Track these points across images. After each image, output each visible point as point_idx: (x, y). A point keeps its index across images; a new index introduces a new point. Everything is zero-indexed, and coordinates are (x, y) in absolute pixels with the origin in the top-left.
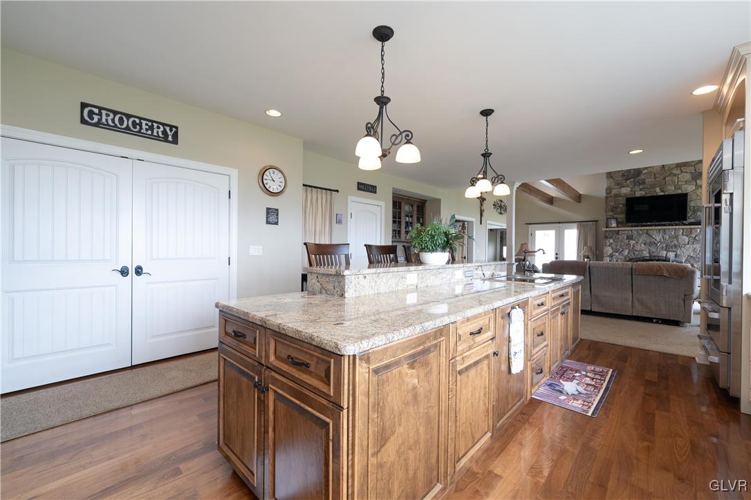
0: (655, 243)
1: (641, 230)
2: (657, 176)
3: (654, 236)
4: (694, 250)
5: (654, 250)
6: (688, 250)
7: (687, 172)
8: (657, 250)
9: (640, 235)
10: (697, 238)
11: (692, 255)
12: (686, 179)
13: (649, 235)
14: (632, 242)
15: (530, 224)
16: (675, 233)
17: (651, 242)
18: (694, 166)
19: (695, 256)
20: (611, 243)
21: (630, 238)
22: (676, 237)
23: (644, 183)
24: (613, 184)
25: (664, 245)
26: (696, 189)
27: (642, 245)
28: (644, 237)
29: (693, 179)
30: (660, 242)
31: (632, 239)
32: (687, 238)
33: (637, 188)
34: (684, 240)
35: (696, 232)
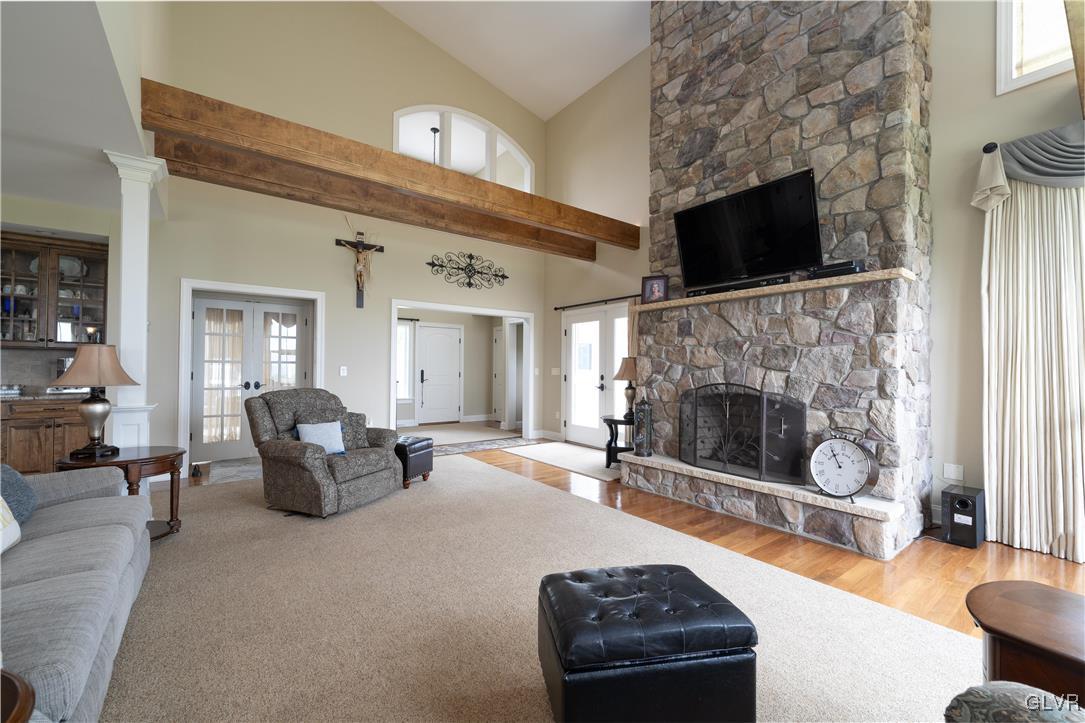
0: (736, 342)
1: (707, 304)
2: (751, 136)
3: (734, 322)
4: (836, 363)
5: (735, 365)
6: (818, 363)
7: (822, 106)
8: (741, 366)
9: (704, 319)
10: (842, 322)
11: (828, 381)
12: (821, 127)
13: (723, 318)
14: (689, 342)
15: (563, 308)
16: (784, 308)
17: (728, 339)
18: (843, 77)
19: (837, 385)
20: (650, 347)
21: (685, 330)
22: (787, 322)
23: (722, 165)
24: (663, 182)
25: (759, 350)
26: (850, 154)
27: (711, 351)
28: (713, 328)
29: (840, 123)
30: (749, 338)
31: (689, 334)
32: (816, 323)
33: (709, 184)
34: (807, 330)
35: (839, 300)
